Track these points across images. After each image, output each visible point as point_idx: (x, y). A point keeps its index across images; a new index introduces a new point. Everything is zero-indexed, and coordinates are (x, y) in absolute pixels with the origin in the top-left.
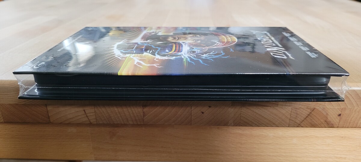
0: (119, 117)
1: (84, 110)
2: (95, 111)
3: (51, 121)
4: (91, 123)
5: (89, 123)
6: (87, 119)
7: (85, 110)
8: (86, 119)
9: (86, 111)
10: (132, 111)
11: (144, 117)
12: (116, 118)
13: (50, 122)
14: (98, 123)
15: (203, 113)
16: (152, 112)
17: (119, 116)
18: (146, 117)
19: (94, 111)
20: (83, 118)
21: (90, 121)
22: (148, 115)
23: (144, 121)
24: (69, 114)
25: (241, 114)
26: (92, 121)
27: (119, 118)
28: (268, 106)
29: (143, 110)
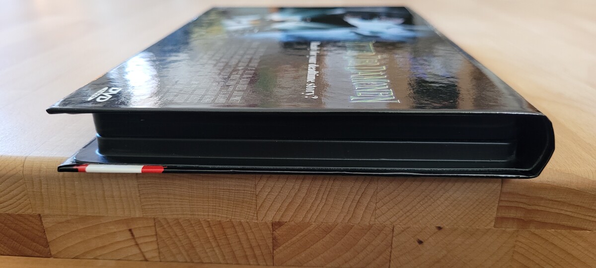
0: (215, 249)
1: (130, 230)
2: (156, 232)
3: (53, 253)
4: (146, 260)
5: (142, 258)
6: (138, 251)
7: (133, 231)
8: (135, 251)
9: (134, 233)
10: (246, 234)
11: (274, 249)
12: (207, 251)
13: (51, 254)
14: (162, 260)
15: (420, 242)
16: (295, 239)
17: (214, 244)
18: (281, 248)
19: (154, 234)
20: (127, 247)
21: (144, 256)
22: (284, 245)
23: (273, 259)
24: (95, 238)
25: (514, 247)
26: (148, 256)
27: (214, 251)
28: (586, 230)
29: (274, 232)
